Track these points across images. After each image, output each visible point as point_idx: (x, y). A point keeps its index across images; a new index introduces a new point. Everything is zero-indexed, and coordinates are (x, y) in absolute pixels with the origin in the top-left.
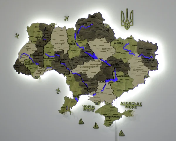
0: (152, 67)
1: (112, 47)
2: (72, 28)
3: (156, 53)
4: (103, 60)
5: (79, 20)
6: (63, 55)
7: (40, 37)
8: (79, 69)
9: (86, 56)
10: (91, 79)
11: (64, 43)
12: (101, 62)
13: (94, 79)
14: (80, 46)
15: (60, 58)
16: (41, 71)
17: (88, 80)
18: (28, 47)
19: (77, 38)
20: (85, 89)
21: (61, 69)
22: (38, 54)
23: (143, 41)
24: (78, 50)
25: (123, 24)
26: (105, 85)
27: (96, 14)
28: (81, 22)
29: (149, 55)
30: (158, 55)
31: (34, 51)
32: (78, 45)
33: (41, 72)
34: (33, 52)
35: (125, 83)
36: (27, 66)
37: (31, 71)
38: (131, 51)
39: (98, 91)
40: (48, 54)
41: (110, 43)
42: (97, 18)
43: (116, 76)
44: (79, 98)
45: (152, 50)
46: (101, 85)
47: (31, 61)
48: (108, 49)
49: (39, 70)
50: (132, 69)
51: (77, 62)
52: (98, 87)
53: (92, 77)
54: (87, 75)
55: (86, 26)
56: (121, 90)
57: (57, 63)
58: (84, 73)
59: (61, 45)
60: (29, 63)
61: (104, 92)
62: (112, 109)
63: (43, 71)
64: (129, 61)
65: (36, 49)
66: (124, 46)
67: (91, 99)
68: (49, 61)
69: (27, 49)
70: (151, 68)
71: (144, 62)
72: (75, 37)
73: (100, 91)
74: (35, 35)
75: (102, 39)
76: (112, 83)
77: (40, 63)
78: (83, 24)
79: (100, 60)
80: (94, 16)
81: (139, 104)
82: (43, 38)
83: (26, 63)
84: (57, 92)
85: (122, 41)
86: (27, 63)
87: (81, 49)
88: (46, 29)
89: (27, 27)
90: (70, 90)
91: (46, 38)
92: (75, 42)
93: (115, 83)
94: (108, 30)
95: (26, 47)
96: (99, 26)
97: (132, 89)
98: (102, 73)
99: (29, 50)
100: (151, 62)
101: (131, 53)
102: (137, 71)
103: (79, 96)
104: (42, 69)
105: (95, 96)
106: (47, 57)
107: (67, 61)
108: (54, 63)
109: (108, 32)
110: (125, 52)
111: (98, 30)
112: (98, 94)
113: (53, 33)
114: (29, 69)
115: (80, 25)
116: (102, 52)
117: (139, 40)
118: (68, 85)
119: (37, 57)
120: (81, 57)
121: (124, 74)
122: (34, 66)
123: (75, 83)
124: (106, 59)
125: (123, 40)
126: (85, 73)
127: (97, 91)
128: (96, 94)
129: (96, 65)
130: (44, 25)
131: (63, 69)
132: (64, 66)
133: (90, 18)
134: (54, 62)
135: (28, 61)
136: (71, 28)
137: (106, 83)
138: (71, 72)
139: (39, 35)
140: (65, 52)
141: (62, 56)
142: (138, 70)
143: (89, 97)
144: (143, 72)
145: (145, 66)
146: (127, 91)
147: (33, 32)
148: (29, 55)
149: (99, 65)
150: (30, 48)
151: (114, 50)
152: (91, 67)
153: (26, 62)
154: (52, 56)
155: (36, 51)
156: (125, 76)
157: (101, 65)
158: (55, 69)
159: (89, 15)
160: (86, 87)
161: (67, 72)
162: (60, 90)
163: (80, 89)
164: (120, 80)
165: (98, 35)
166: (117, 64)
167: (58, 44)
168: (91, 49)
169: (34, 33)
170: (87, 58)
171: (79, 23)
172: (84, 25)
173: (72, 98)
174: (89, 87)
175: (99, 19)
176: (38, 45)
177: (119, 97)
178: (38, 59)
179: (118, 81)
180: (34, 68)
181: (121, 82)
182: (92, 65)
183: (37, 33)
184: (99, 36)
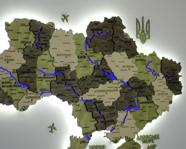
0: (177, 90)
1: (134, 65)
2: (81, 35)
3: (180, 74)
4: (124, 82)
5: (91, 23)
6: (70, 73)
7: (30, 42)
8: (91, 94)
9: (103, 75)
10: (110, 108)
11: (70, 55)
12: (121, 84)
13: (114, 108)
14: (93, 61)
15: (65, 77)
16: (33, 97)
17: (105, 109)
18: (9, 58)
19: (88, 49)
20: (101, 122)
21: (66, 95)
22: (29, 70)
23: (167, 59)
24: (90, 67)
25: (139, 36)
26: (127, 115)
27: (114, 18)
28: (94, 27)
29: (174, 76)
30: (181, 76)
31: (21, 65)
32: (90, 60)
33: (32, 100)
34: (18, 67)
35: (148, 112)
36: (5, 89)
37: (14, 97)
38: (154, 71)
39: (118, 124)
40: (44, 71)
41: (131, 59)
42: (116, 24)
43: (139, 102)
44: (91, 136)
45: (177, 71)
46: (121, 115)
47: (13, 82)
48: (130, 67)
49: (29, 95)
50: (156, 93)
51: (91, 83)
52: (117, 119)
53: (111, 104)
54: (104, 103)
55: (101, 33)
56: (144, 120)
57: (60, 85)
58: (98, 100)
59: (66, 57)
60: (8, 85)
61: (125, 125)
62: (134, 147)
63: (36, 97)
64: (153, 84)
65: (24, 62)
66: (147, 64)
67: (107, 136)
68: (46, 81)
69: (6, 60)
70: (176, 92)
71: (169, 85)
72: (86, 48)
73: (120, 124)
74: (21, 38)
75: (122, 53)
76: (134, 111)
77: (31, 84)
78: (98, 30)
79: (119, 81)
80: (112, 21)
81: (157, 136)
82: (38, 44)
83: (4, 85)
84: (50, 129)
85: (144, 57)
86: (6, 85)
87: (94, 65)
88: (43, 31)
89: (6, 22)
90: (78, 125)
91: (42, 44)
92: (86, 54)
93: (138, 112)
94: (130, 42)
95: (5, 58)
96: (120, 35)
97: (156, 118)
98: (122, 100)
99: (11, 62)
100: (176, 84)
101: (154, 73)
102: (161, 95)
103: (91, 133)
104: (35, 94)
105: (114, 131)
106: (42, 76)
107: (76, 82)
108: (56, 85)
109: (130, 44)
110: (148, 72)
111: (118, 41)
112: (118, 128)
113: (52, 38)
114: (9, 94)
115: (93, 30)
116: (122, 70)
117: (163, 58)
118: (75, 118)
119: (26, 75)
120: (96, 77)
121: (147, 100)
122: (20, 89)
123: (85, 115)
124: (128, 81)
125: (146, 56)
126: (101, 100)
127: (116, 124)
128: (116, 128)
129: (115, 89)
130: (39, 24)
131: (69, 94)
132: (71, 90)
133: (107, 23)
134: (56, 83)
135: (8, 80)
136: (80, 33)
137: (127, 113)
138: (80, 99)
139: (28, 39)
140: (72, 69)
141: (68, 75)
142: (163, 94)
143: (104, 133)
144: (167, 96)
145: (169, 90)
146: (150, 121)
147: (18, 33)
148: (11, 71)
149: (118, 88)
150: (13, 60)
151: (136, 69)
152: (107, 91)
153: (3, 83)
154: (51, 74)
155: (23, 65)
156: (148, 103)
157: (122, 88)
158: (57, 94)
159: (106, 19)
160: (103, 120)
161: (75, 99)
162: (55, 126)
163: (93, 122)
164: (143, 107)
165: (118, 47)
166: (140, 87)
167: (60, 55)
168: (108, 65)
169: (20, 35)
170: (103, 78)
171: (91, 28)
172: (99, 32)
173: (82, 136)
174: (107, 119)
175: (119, 25)
176: (28, 55)
177: (142, 130)
178: (27, 78)
179: (140, 108)
180: (19, 93)
181: (144, 110)
182: (109, 89)
183: (25, 36)
184: (119, 49)
